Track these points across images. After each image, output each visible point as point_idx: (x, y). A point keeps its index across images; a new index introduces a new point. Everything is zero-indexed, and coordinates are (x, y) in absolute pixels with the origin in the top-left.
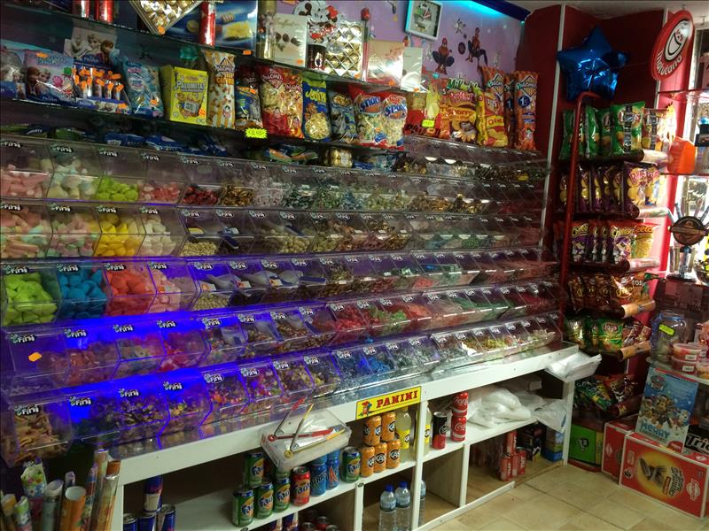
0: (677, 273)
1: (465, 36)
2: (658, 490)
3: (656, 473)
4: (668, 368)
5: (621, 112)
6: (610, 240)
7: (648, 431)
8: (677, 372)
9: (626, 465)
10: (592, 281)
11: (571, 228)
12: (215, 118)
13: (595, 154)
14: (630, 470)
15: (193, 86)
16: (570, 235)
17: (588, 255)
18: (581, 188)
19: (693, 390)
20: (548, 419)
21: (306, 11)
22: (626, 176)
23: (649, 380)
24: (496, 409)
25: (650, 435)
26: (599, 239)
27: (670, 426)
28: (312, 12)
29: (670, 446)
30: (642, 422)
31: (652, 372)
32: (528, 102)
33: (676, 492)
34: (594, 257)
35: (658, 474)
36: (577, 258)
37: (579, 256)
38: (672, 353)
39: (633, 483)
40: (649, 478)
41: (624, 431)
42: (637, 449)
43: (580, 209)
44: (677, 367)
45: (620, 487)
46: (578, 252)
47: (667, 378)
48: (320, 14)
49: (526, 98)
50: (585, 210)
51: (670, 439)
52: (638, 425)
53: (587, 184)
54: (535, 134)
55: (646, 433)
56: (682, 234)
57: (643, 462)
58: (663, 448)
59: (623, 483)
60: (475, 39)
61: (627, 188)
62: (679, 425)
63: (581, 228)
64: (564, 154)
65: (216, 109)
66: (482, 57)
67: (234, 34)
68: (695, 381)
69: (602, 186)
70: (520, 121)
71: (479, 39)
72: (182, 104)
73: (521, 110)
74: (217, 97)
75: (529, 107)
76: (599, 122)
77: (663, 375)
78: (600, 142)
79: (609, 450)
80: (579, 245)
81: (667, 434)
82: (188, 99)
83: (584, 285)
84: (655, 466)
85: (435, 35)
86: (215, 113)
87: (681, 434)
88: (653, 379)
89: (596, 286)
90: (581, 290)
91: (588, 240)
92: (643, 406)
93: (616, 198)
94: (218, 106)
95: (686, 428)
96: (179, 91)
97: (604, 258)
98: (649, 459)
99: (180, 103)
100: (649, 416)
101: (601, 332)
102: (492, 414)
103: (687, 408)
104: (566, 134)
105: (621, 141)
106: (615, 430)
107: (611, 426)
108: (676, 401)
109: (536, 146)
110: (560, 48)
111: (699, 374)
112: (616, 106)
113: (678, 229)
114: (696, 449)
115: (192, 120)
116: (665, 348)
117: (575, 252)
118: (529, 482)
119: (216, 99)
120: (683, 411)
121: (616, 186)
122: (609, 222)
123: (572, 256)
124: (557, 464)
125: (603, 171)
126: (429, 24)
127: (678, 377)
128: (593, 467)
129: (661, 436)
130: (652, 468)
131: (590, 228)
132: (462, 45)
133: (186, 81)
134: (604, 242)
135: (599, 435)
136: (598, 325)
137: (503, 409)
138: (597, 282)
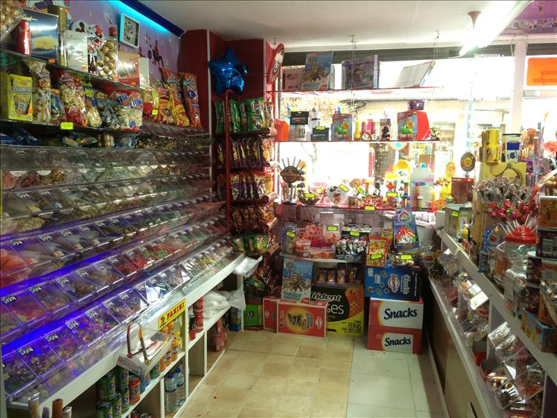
0: (287, 200)
1: (151, 46)
2: (299, 329)
3: (298, 319)
4: (295, 257)
5: (253, 103)
6: (254, 184)
7: (289, 296)
8: (300, 258)
9: (280, 320)
10: (246, 211)
11: (230, 178)
12: (39, 115)
13: (239, 130)
14: (282, 322)
15: (24, 90)
16: (230, 183)
17: (242, 194)
18: (233, 153)
19: (310, 267)
20: (237, 304)
21: (80, 28)
22: (261, 144)
23: (285, 266)
24: (212, 305)
25: (290, 298)
26: (248, 184)
27: (301, 291)
28: (85, 30)
29: (302, 302)
30: (284, 292)
31: (286, 261)
32: (194, 95)
33: (310, 327)
34: (246, 196)
35: (299, 319)
36: (235, 197)
37: (236, 196)
38: (295, 248)
39: (285, 330)
40: (294, 323)
41: (274, 300)
42: (285, 308)
43: (234, 166)
44: (300, 255)
45: (278, 334)
46: (235, 194)
47: (295, 263)
48: (90, 31)
49: (192, 92)
50: (237, 167)
51: (302, 298)
52: (282, 294)
53: (236, 149)
54: (201, 117)
55: (287, 298)
56: (287, 177)
57: (289, 315)
58: (299, 304)
59: (279, 331)
60: (156, 48)
61: (262, 151)
62: (306, 288)
63: (236, 178)
64: (219, 130)
65: (40, 108)
66: (160, 61)
67: (41, 46)
68: (311, 261)
69: (246, 151)
70: (191, 108)
71: (158, 48)
72: (16, 104)
73: (190, 100)
74: (41, 98)
75: (195, 98)
76: (239, 110)
77: (292, 261)
78: (241, 122)
79: (267, 314)
80: (235, 189)
81: (300, 295)
82: (21, 100)
83: (241, 214)
84: (296, 315)
85: (136, 45)
86: (39, 111)
87: (307, 293)
88: (288, 265)
89: (249, 214)
90: (240, 218)
91: (240, 185)
92: (283, 282)
93: (255, 158)
94: (42, 105)
95: (310, 289)
96: (15, 94)
97: (252, 196)
98: (293, 312)
99: (15, 104)
100: (288, 287)
101: (255, 243)
102: (210, 308)
103: (308, 277)
104: (218, 117)
105: (254, 122)
106: (269, 301)
107: (268, 299)
108: (302, 275)
109: (202, 125)
110: (209, 60)
111: (312, 257)
112: (249, 100)
113: (285, 174)
114: (314, 300)
115: (24, 118)
116: (290, 245)
117: (233, 194)
118: (230, 348)
119: (39, 100)
120: (307, 279)
121: (254, 150)
122: (253, 173)
123: (232, 196)
124: (240, 332)
125: (245, 141)
126: (132, 36)
127: (300, 261)
128: (259, 328)
129: (297, 297)
130: (295, 317)
131: (241, 177)
132: (149, 52)
133: (20, 85)
134: (251, 186)
135: (259, 307)
136: (253, 239)
137: (215, 303)
138: (249, 211)
